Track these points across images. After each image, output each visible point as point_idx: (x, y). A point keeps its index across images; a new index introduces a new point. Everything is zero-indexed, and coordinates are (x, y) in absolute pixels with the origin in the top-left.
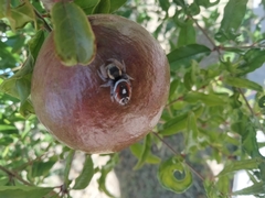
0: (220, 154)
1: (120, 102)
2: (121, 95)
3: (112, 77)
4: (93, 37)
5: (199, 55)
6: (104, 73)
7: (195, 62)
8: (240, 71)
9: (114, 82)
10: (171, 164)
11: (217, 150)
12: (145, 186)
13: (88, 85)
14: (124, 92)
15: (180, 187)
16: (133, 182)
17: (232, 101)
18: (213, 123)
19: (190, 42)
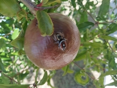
0: (99, 68)
1: (62, 49)
2: (63, 47)
3: (59, 40)
4: (53, 25)
5: (89, 26)
6: (56, 38)
7: (88, 30)
8: (107, 33)
9: (60, 41)
10: (80, 73)
11: (98, 67)
12: (65, 83)
13: (49, 43)
14: (64, 45)
15: (84, 83)
16: (60, 81)
17: (104, 45)
18: (95, 55)
19: (85, 21)
